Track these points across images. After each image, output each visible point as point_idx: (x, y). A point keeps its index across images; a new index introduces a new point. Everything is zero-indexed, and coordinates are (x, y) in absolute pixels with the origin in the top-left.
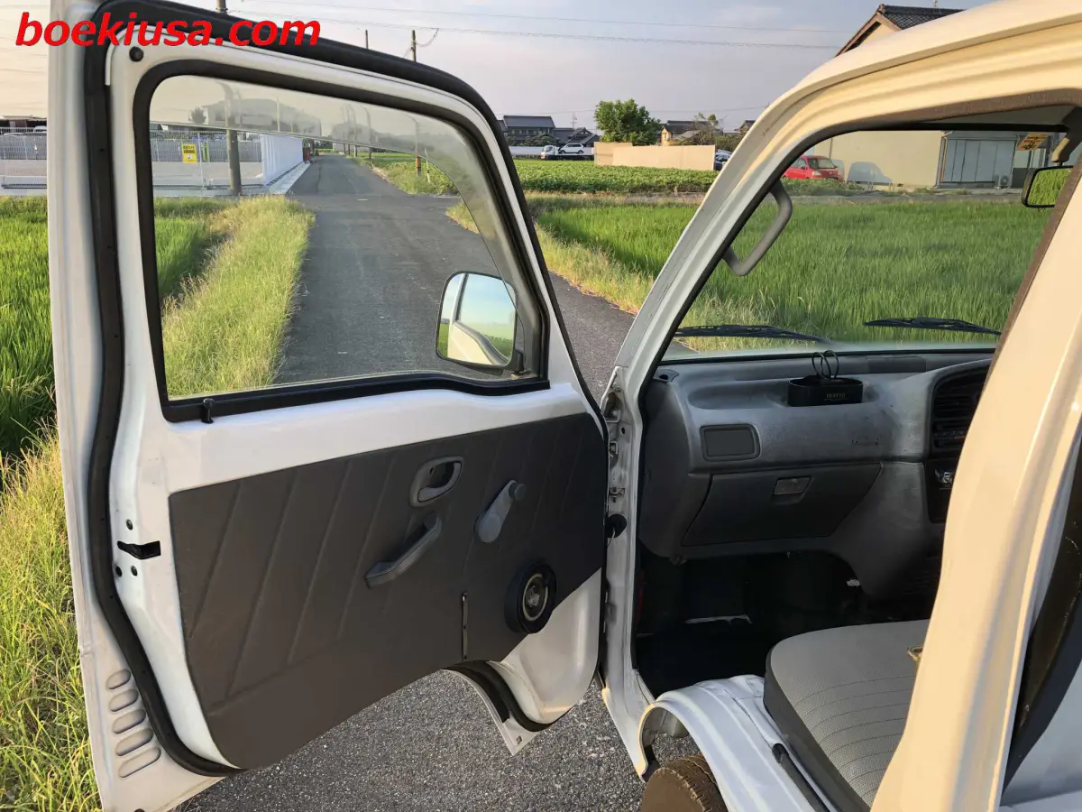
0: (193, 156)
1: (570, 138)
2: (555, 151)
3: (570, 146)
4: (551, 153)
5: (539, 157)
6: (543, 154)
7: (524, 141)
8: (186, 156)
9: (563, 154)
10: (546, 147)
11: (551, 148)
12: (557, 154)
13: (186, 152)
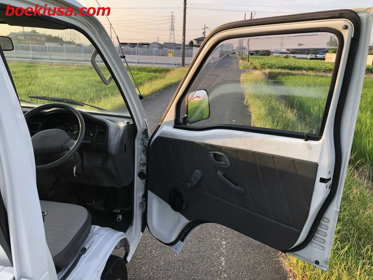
0: (171, 54)
1: (323, 52)
2: (314, 56)
3: (319, 55)
4: (312, 57)
5: (307, 59)
6: (309, 57)
7: (305, 53)
8: (169, 54)
9: (317, 58)
10: (310, 55)
11: (312, 55)
12: (314, 57)
13: (170, 53)
